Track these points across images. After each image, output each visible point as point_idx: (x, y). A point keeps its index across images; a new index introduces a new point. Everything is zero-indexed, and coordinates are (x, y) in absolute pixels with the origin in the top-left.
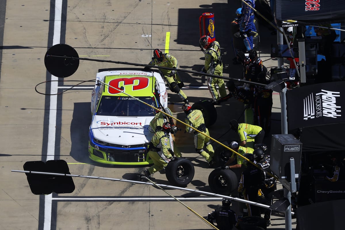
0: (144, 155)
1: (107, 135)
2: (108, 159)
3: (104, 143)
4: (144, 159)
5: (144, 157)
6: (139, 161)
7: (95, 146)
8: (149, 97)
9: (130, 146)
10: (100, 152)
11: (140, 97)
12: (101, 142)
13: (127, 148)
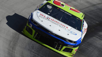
0: (61, 46)
1: (42, 21)
2: (35, 37)
3: (38, 24)
4: (59, 49)
5: (60, 48)
6: (55, 48)
7: (30, 24)
8: (79, 18)
9: (55, 35)
10: (32, 30)
11: (73, 15)
12: (35, 23)
13: (52, 35)
